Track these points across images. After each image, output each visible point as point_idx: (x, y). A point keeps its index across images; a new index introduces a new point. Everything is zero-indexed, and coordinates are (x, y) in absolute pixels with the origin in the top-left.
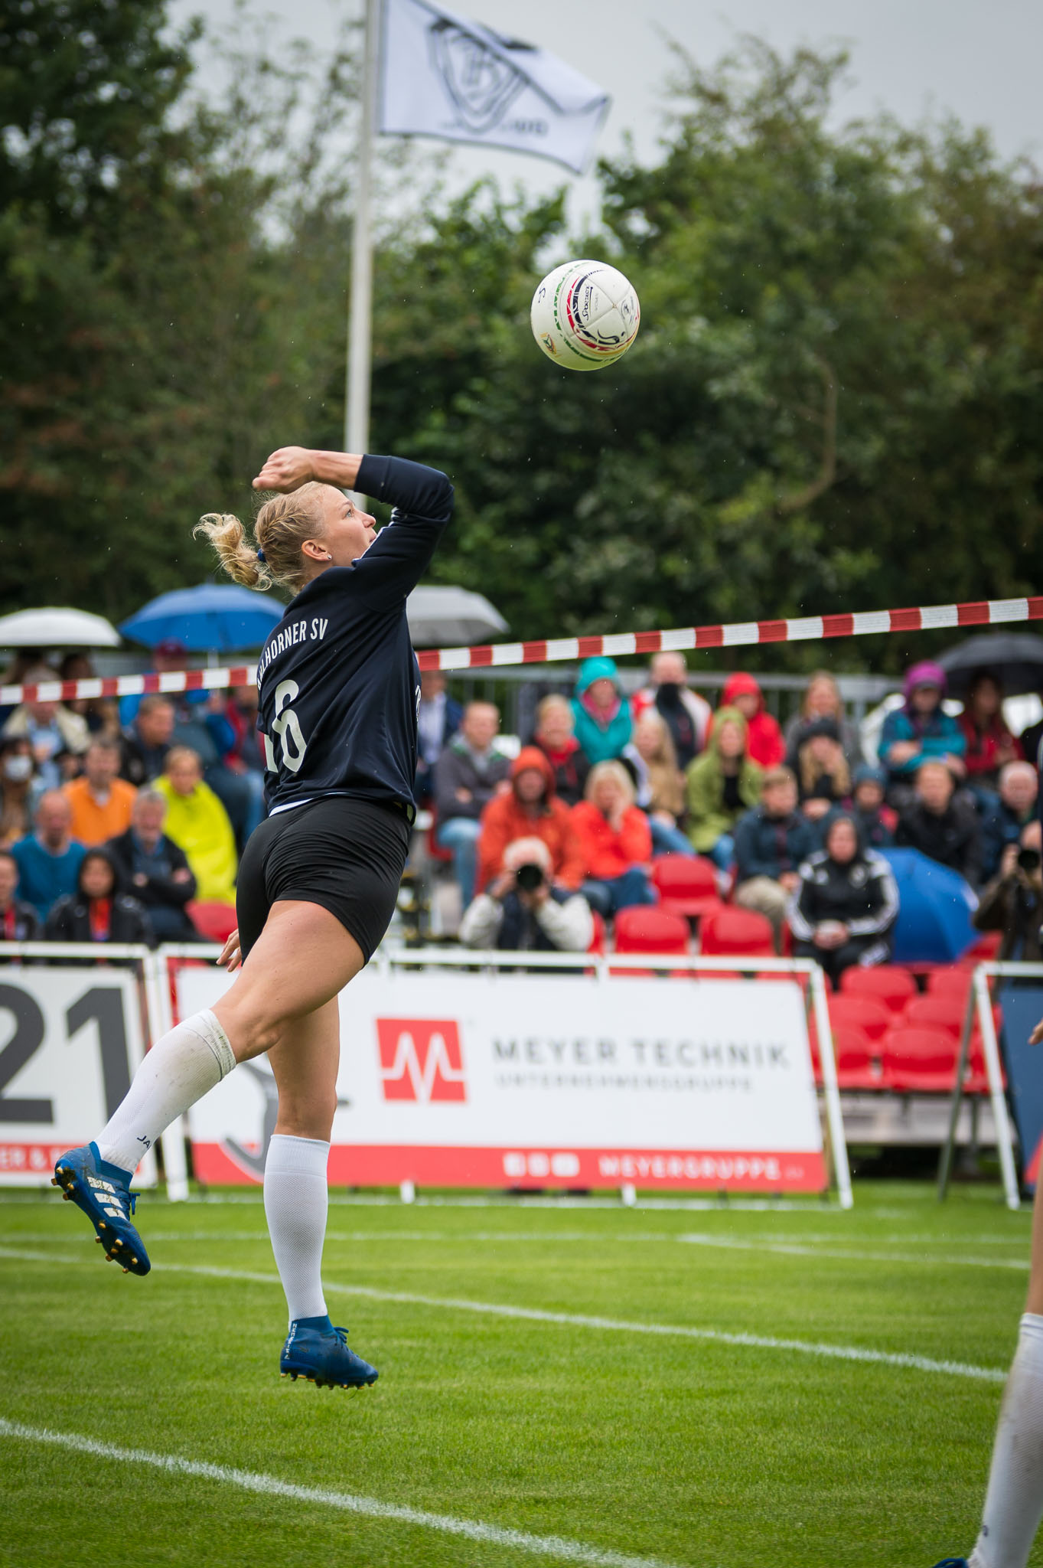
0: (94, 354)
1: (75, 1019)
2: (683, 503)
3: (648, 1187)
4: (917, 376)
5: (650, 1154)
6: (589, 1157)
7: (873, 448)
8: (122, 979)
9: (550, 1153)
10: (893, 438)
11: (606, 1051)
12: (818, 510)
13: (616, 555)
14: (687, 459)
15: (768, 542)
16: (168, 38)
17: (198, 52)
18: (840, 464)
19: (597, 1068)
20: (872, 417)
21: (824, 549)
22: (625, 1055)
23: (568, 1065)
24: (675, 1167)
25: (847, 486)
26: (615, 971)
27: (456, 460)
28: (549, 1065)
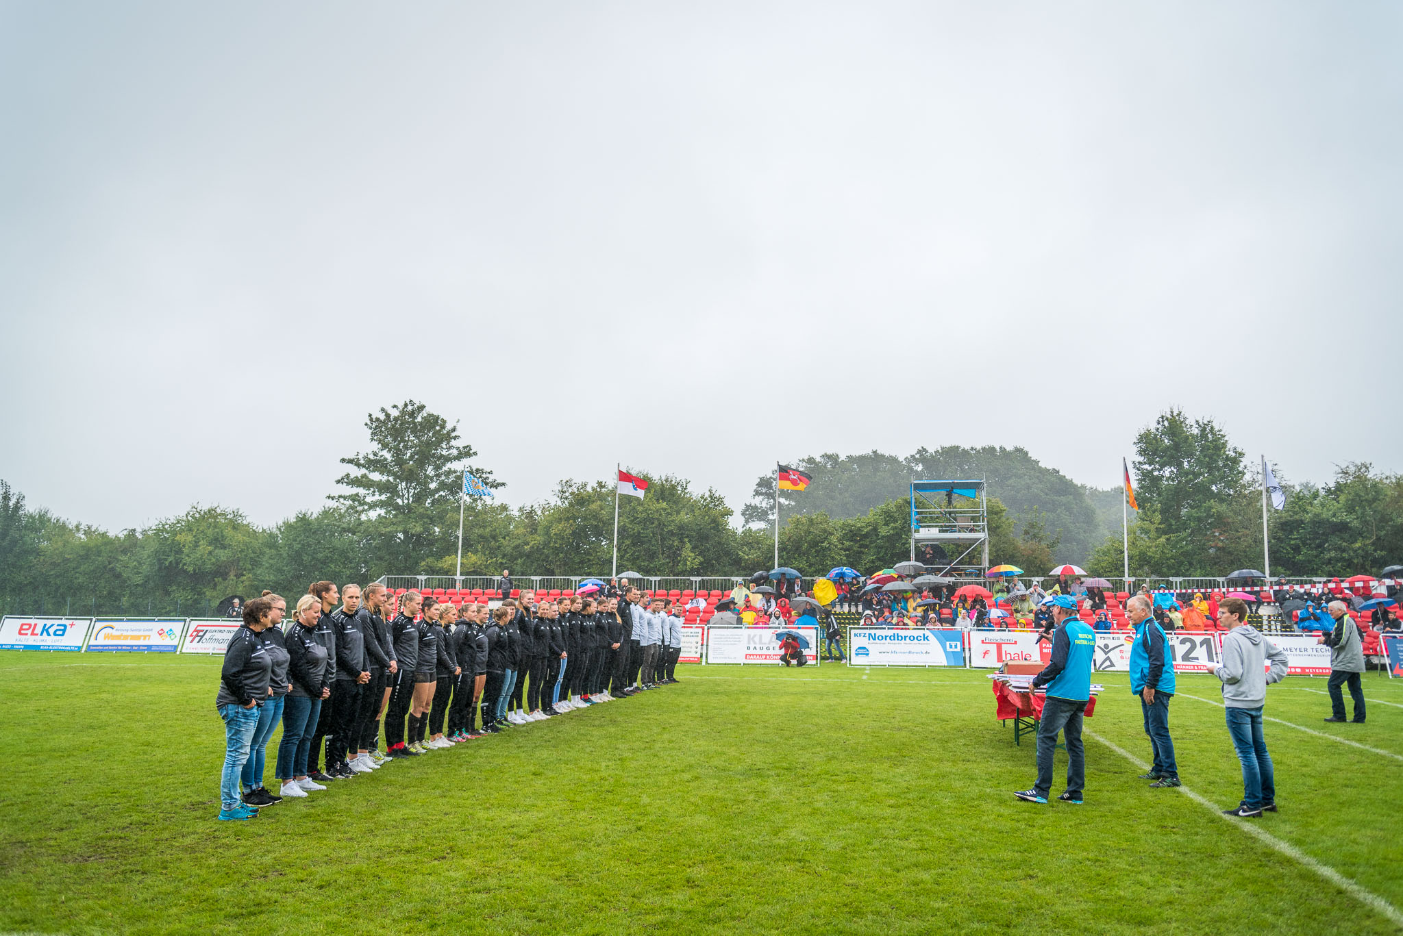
0: (1228, 523)
1: (1202, 644)
2: (1344, 544)
3: (1315, 674)
4: (1391, 520)
5: (1316, 668)
6: (1303, 669)
7: (1383, 533)
8: (1211, 637)
9: (1295, 668)
10: (1387, 531)
11: (1306, 650)
12: (1373, 544)
13: (1333, 554)
14: (1346, 536)
15: (1363, 550)
16: (1240, 469)
17: (1245, 471)
18: (1377, 535)
19: (1304, 653)
20: (1383, 527)
21: (1375, 551)
22: (1310, 651)
23: (1298, 652)
24: (1321, 671)
25: (1379, 539)
26: (1306, 636)
27: (1300, 539)
28: (1294, 652)
